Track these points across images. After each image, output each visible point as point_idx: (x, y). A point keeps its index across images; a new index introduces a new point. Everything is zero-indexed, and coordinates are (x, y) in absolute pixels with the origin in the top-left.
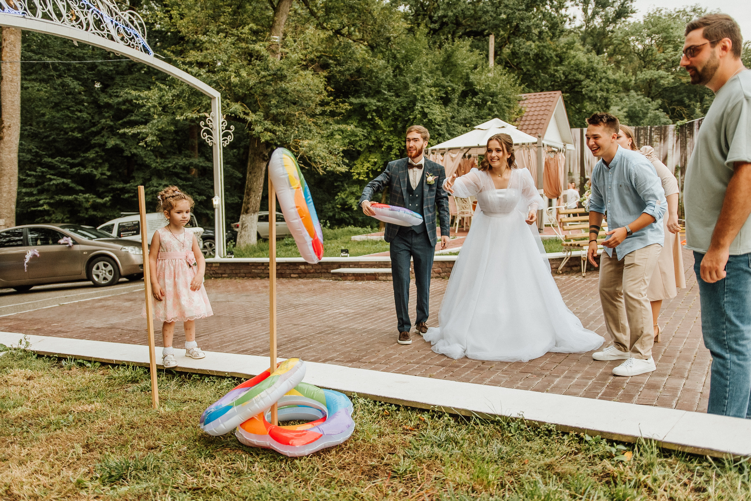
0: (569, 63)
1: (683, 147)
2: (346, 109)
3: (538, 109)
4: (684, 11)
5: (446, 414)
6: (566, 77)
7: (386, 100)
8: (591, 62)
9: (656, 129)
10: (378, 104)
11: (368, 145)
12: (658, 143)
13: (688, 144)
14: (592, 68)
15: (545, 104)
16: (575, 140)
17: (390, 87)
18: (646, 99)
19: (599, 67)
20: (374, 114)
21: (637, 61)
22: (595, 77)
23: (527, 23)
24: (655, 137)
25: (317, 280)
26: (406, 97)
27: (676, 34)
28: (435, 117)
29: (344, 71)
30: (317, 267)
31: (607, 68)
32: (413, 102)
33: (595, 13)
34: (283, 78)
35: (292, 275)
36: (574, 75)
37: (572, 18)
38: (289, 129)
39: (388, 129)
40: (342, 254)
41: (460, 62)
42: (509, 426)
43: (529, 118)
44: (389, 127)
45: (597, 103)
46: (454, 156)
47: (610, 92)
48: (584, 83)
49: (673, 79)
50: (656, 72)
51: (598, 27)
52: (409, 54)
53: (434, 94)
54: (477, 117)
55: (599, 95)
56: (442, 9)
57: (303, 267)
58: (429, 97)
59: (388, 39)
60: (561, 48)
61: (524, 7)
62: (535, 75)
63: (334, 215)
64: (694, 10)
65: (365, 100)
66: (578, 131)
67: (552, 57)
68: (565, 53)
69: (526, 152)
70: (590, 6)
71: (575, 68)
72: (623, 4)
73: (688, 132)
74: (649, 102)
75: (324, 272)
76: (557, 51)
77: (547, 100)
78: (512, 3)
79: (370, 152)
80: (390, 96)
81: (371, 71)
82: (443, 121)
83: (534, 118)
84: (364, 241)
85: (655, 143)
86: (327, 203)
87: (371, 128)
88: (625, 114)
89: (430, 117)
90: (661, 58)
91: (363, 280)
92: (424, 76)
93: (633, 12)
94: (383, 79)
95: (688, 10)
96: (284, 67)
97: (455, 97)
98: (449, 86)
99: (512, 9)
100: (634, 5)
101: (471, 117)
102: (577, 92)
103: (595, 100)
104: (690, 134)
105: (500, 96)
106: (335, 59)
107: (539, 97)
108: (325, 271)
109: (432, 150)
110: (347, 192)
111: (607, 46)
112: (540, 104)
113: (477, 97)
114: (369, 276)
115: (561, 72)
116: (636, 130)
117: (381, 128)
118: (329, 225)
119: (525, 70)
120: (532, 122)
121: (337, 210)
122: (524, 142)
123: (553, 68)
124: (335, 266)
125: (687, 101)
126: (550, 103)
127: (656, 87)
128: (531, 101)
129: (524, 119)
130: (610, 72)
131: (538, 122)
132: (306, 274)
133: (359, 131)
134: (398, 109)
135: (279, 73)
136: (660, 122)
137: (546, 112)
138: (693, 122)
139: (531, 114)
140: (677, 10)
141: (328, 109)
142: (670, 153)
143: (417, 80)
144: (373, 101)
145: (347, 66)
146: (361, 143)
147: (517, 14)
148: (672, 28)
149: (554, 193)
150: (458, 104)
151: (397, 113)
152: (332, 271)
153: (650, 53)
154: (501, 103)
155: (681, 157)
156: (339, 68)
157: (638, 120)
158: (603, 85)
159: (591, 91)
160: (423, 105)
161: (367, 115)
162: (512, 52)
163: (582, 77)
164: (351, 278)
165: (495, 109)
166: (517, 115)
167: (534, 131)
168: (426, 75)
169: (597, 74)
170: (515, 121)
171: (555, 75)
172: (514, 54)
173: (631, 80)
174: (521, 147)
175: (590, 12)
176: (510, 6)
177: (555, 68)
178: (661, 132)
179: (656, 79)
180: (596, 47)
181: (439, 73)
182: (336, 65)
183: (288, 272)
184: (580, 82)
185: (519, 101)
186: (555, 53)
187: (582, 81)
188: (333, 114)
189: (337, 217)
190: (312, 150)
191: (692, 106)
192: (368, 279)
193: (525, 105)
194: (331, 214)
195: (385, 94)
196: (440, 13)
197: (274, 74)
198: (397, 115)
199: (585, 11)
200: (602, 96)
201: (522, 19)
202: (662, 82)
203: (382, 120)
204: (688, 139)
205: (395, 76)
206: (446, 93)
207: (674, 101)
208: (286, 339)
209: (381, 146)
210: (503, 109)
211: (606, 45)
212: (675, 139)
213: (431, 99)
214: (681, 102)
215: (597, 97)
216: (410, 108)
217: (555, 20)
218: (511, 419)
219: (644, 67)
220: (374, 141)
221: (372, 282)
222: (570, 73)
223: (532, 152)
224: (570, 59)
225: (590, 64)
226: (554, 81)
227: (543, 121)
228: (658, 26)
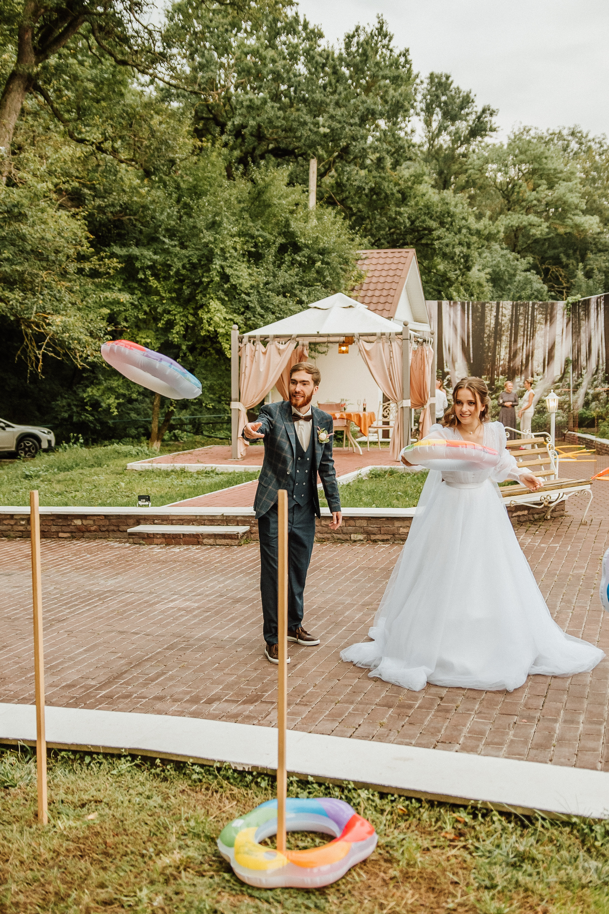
0: (417, 204)
1: (576, 332)
2: (115, 268)
3: (384, 273)
4: (560, 133)
5: (495, 812)
6: (413, 222)
7: (166, 251)
8: (447, 204)
9: (540, 306)
10: (156, 257)
11: (137, 317)
12: (543, 326)
13: (583, 329)
14: (448, 213)
15: (393, 267)
16: (430, 317)
17: (171, 233)
18: (512, 256)
19: (457, 211)
20: (149, 272)
21: (500, 201)
22: (451, 225)
23: (360, 145)
24: (539, 317)
25: (104, 542)
26: (197, 249)
27: (550, 166)
28: (241, 281)
29: (106, 206)
30: (101, 523)
31: (469, 214)
32: (209, 258)
33: (442, 128)
34: (21, 217)
35: (61, 535)
36: (424, 221)
37: (409, 132)
38: (28, 296)
39: (168, 295)
40: (140, 503)
41: (276, 201)
42: (592, 831)
43: (372, 286)
44: (170, 292)
45: (454, 263)
46: (282, 347)
47: (472, 248)
48: (436, 234)
49: (548, 227)
50: (525, 218)
51: (445, 146)
52: (201, 184)
53: (238, 247)
54: (300, 283)
55: (457, 250)
56: (241, 115)
57: (78, 522)
58: (232, 251)
59: (172, 162)
60: (406, 182)
61: (357, 120)
62: (368, 217)
63: (71, 417)
64: (573, 134)
65: (135, 251)
66: (435, 303)
67: (393, 194)
68: (411, 188)
69: (386, 345)
70: (435, 117)
71: (425, 210)
72: (479, 118)
73: (582, 313)
74: (518, 260)
75: (114, 531)
76: (399, 185)
77: (396, 261)
78: (339, 113)
79: (139, 329)
80: (172, 246)
81: (145, 207)
82: (252, 287)
83: (380, 286)
84: (147, 471)
85: (538, 326)
86: (59, 398)
87: (142, 293)
88: (488, 277)
89: (233, 281)
90: (532, 198)
91: (178, 544)
92: (225, 220)
93: (492, 130)
94: (162, 221)
95: (565, 132)
96: (26, 202)
97: (270, 254)
98: (260, 236)
99: (340, 122)
100: (495, 121)
101: (292, 283)
102: (427, 245)
103: (452, 258)
104: (585, 315)
105: (334, 255)
106: (92, 188)
107: (384, 255)
108: (115, 528)
109: (250, 337)
110: (102, 387)
111: (457, 174)
112: (386, 267)
113: (301, 254)
114: (187, 539)
115: (406, 215)
116: (513, 306)
117: (157, 293)
118: (81, 441)
119: (355, 210)
120: (377, 293)
121: (75, 409)
122: (383, 331)
123: (394, 209)
124: (131, 521)
125: (564, 260)
126: (400, 266)
127: (523, 236)
128: (374, 261)
129: (365, 287)
130: (472, 220)
131: (385, 293)
132: (83, 532)
133: (125, 297)
134: (184, 267)
135: (16, 210)
136: (532, 288)
137: (396, 279)
138: (589, 300)
139: (374, 280)
140: (551, 132)
141: (87, 266)
142: (558, 340)
143: (214, 226)
144: (148, 253)
145: (111, 200)
146: (127, 314)
147: (347, 130)
148: (546, 158)
149: (419, 402)
150: (274, 263)
151: (184, 272)
152: (129, 530)
153: (517, 190)
154: (335, 264)
155: (573, 346)
156: (98, 202)
157: (502, 284)
158: (463, 237)
159: (447, 245)
160: (223, 263)
161: (138, 273)
162: (337, 183)
163: (434, 224)
164: (160, 541)
165: (326, 273)
166: (356, 281)
167: (380, 307)
168: (227, 218)
169: (454, 221)
170: (353, 290)
171: (396, 219)
172: (339, 186)
173: (499, 232)
174: (380, 338)
175: (435, 125)
176: (337, 117)
177: (398, 209)
178: (547, 311)
179: (525, 227)
180: (443, 176)
181: (246, 215)
182: (94, 197)
183: (54, 529)
184: (430, 230)
185: (357, 260)
186: (397, 188)
187: (433, 230)
188: (94, 274)
189: (75, 419)
190: (68, 331)
191: (571, 266)
192: (186, 543)
193: (365, 268)
194: (66, 415)
195: (164, 242)
196: (238, 120)
197: (8, 212)
198: (182, 275)
199: (428, 123)
200: (462, 252)
201: (354, 138)
202: (533, 231)
203: (159, 282)
204: (583, 322)
205: (180, 218)
206: (256, 246)
207: (547, 259)
208: (123, 662)
209: (156, 320)
210: (338, 274)
211: (455, 174)
212: (565, 321)
213: (235, 254)
214: (557, 261)
215: (455, 253)
216: (202, 266)
217: (400, 142)
218: (594, 820)
219: (509, 210)
220: (145, 313)
221: (194, 548)
222: (417, 218)
223: (396, 346)
224: (418, 198)
225: (444, 207)
226: (395, 227)
227: (392, 292)
228: (528, 153)
